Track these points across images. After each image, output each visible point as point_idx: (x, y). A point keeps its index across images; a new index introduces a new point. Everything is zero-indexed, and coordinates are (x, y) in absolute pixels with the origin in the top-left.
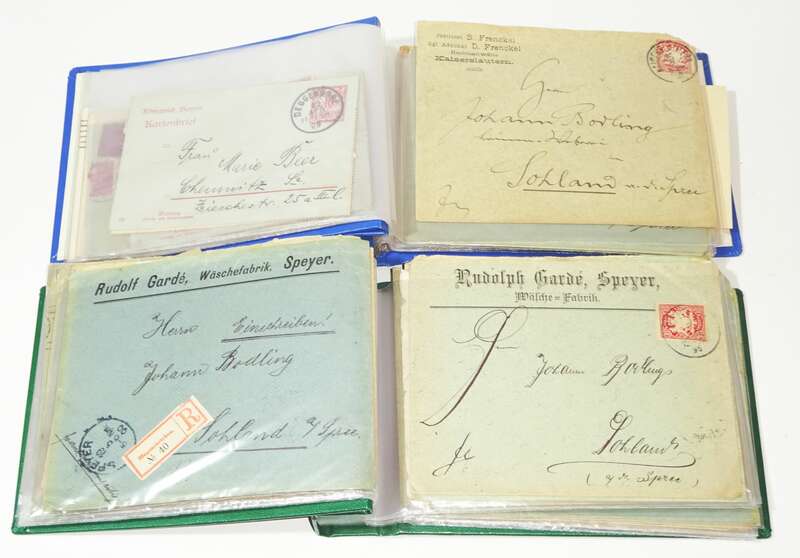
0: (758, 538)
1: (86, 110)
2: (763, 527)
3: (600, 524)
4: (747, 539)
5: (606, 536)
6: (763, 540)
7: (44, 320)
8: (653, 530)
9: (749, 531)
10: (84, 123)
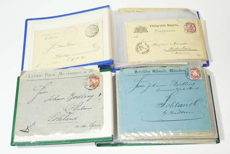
0: (216, 143)
2: (218, 140)
3: (173, 141)
4: (213, 144)
5: (174, 144)
6: (217, 144)
8: (188, 142)
9: (214, 141)
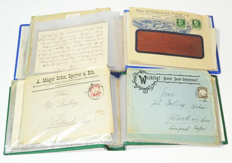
1: (24, 37)
7: (11, 96)
10: (23, 40)
